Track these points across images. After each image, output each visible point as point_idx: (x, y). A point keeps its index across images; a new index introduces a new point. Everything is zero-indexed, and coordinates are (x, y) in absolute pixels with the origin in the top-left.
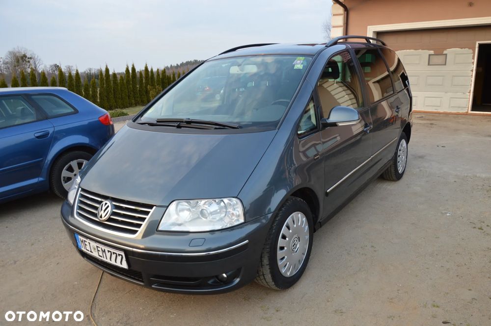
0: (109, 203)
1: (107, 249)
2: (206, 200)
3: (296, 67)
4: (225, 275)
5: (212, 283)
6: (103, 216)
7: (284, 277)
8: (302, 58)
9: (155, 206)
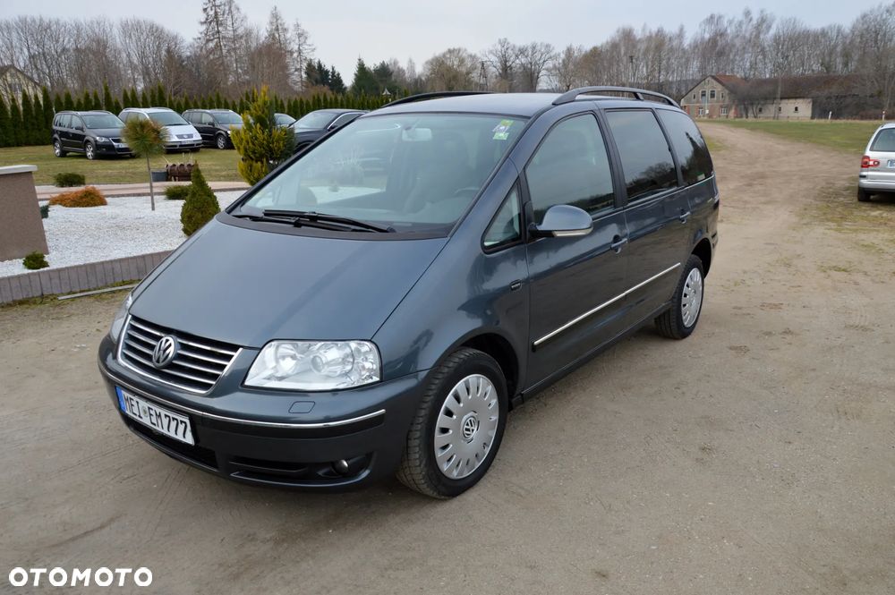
0: (171, 341)
1: (163, 412)
2: (323, 343)
3: (496, 137)
4: (345, 464)
5: (325, 474)
6: (161, 360)
7: (446, 477)
8: (509, 122)
9: (242, 347)
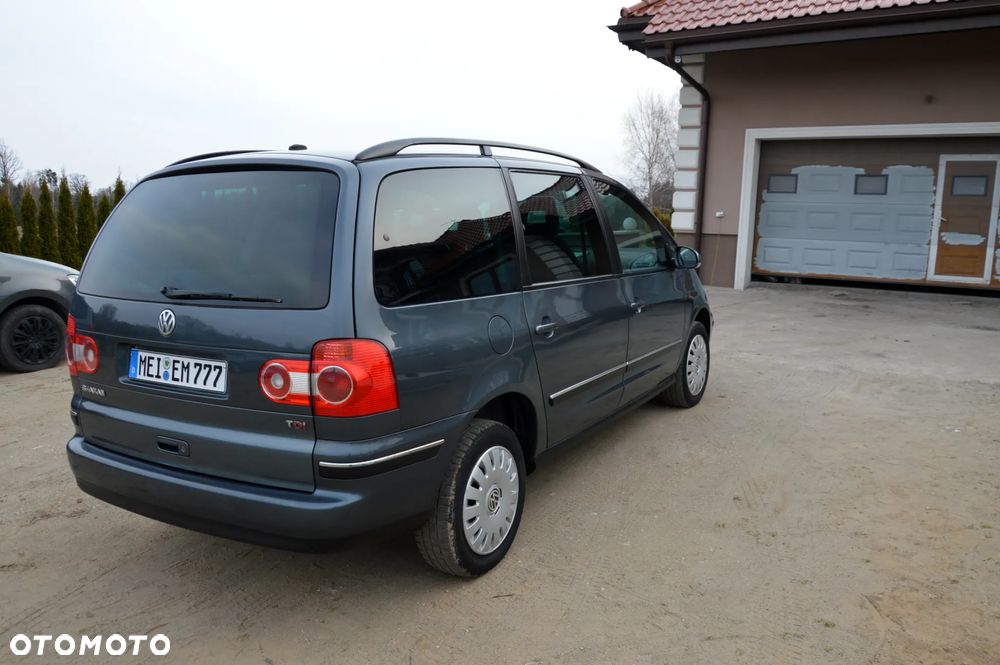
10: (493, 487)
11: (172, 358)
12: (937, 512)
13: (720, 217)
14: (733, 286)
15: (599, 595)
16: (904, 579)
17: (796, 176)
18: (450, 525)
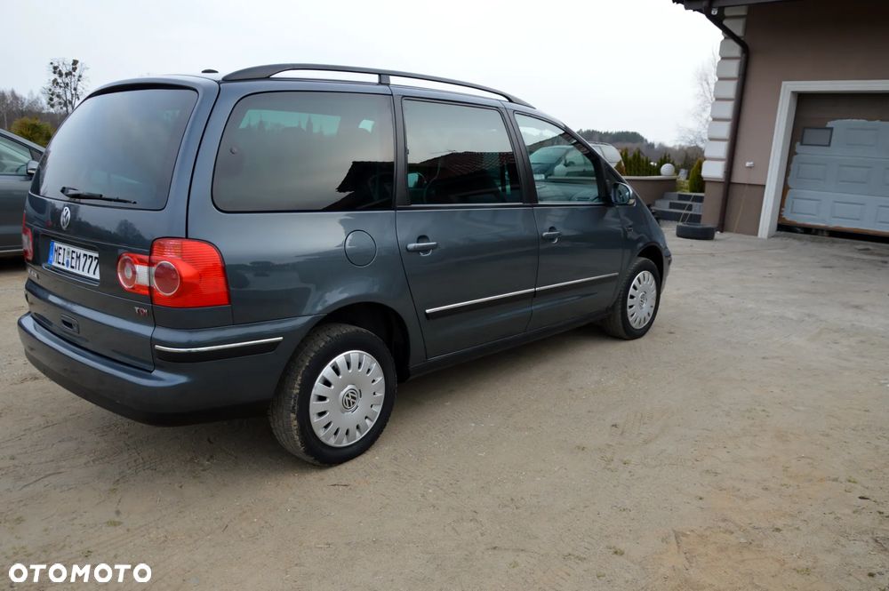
10: (349, 387)
11: (72, 249)
12: (809, 460)
13: (750, 167)
14: (757, 235)
15: (423, 496)
16: (724, 520)
17: (831, 129)
18: (293, 416)
